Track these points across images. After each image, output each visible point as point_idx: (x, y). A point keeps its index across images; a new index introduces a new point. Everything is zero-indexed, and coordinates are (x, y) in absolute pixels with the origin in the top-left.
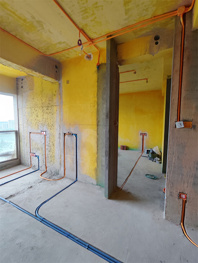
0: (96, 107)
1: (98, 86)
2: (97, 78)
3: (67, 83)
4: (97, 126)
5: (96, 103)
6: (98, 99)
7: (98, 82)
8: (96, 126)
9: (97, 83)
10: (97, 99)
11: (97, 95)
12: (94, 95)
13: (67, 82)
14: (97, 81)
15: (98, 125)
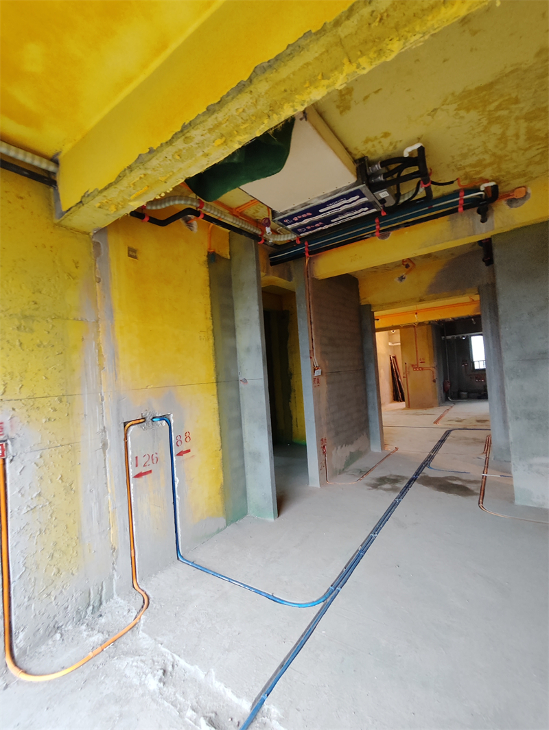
0: (211, 341)
1: (211, 295)
2: (208, 278)
3: (130, 256)
4: (217, 385)
5: (210, 332)
6: (213, 324)
7: (210, 286)
8: (215, 384)
9: (208, 288)
10: (211, 323)
11: (212, 315)
12: (206, 313)
13: (131, 253)
14: (208, 284)
15: (217, 382)
